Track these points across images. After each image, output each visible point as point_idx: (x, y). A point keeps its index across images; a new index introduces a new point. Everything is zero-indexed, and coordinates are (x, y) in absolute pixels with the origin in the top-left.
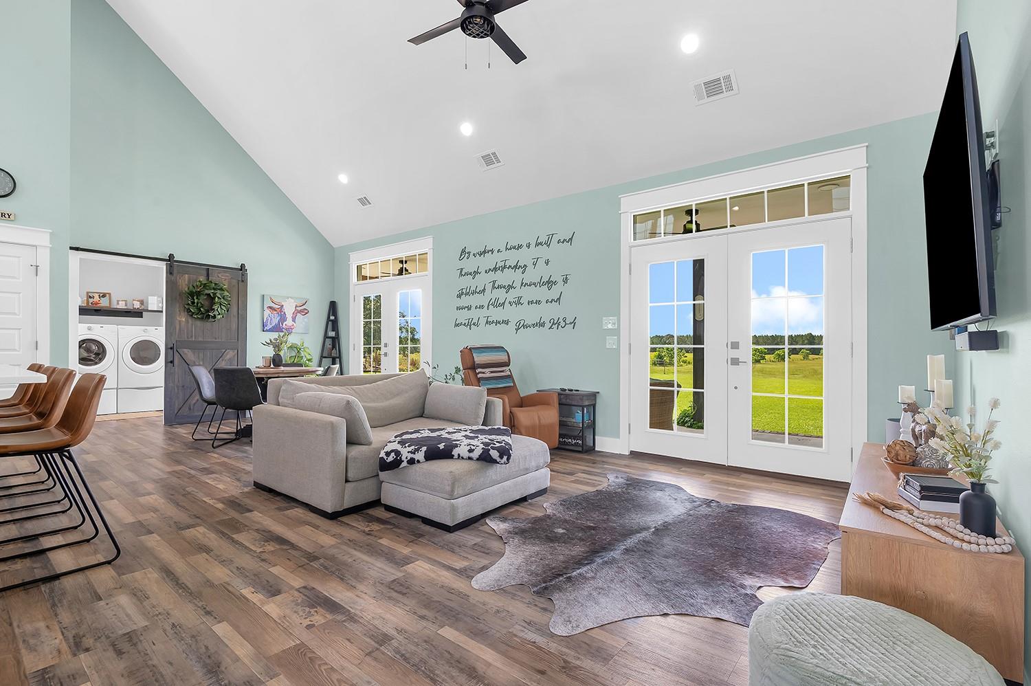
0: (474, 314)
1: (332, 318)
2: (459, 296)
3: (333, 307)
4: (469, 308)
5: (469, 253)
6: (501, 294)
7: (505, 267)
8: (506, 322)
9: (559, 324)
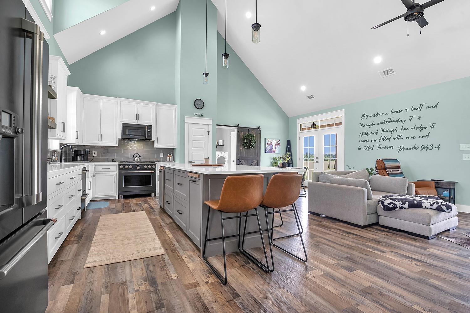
0: (371, 144)
1: (289, 147)
2: (361, 136)
3: (289, 142)
4: (367, 141)
5: (367, 116)
6: (388, 135)
7: (390, 121)
8: (392, 147)
9: (428, 148)
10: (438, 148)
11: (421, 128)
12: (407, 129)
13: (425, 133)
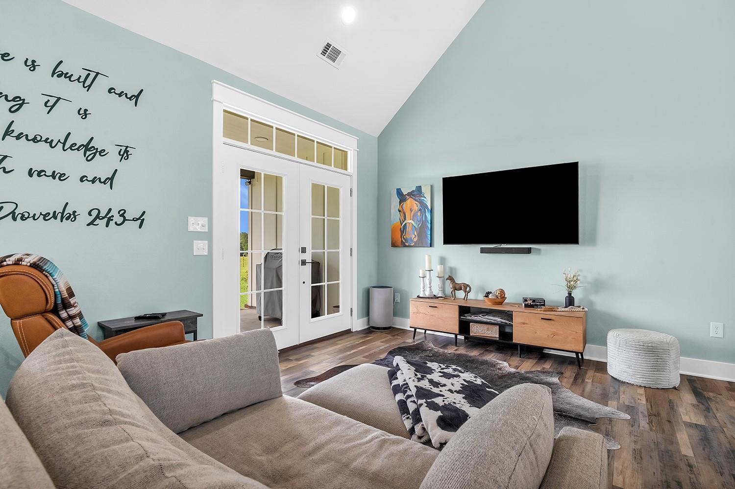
9: (110, 219)
10: (140, 220)
11: (89, 150)
12: (35, 140)
13: (101, 167)
